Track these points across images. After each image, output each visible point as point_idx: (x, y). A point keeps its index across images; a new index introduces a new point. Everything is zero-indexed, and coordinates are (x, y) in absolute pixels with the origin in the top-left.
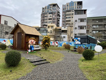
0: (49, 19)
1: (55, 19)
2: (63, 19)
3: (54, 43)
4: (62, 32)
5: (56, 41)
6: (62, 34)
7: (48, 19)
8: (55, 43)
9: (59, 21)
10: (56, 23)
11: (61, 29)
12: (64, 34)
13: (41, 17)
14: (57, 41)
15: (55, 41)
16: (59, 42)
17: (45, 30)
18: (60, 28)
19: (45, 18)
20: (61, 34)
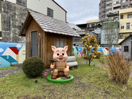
0: (115, 8)
19: (107, 8)
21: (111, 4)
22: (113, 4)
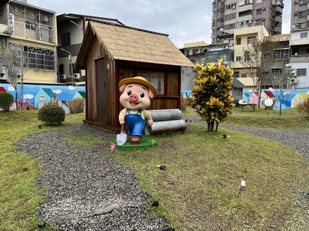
0: (241, 14)
1: (264, 10)
2: (297, 6)
3: (257, 93)
4: (293, 54)
5: (267, 87)
6: (291, 59)
7: (238, 14)
8: (263, 95)
9: (279, 14)
10: (268, 22)
11: (287, 42)
12: (302, 59)
13: (214, 12)
14: (271, 89)
15: (263, 87)
16: (279, 90)
17: (226, 51)
18: (284, 39)
19: (228, 12)
20: (288, 62)
21: (235, 4)
22: (237, 6)
